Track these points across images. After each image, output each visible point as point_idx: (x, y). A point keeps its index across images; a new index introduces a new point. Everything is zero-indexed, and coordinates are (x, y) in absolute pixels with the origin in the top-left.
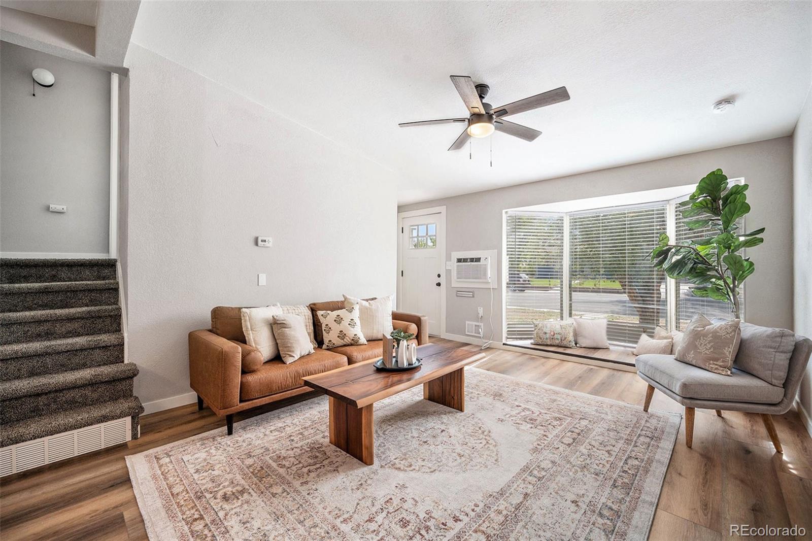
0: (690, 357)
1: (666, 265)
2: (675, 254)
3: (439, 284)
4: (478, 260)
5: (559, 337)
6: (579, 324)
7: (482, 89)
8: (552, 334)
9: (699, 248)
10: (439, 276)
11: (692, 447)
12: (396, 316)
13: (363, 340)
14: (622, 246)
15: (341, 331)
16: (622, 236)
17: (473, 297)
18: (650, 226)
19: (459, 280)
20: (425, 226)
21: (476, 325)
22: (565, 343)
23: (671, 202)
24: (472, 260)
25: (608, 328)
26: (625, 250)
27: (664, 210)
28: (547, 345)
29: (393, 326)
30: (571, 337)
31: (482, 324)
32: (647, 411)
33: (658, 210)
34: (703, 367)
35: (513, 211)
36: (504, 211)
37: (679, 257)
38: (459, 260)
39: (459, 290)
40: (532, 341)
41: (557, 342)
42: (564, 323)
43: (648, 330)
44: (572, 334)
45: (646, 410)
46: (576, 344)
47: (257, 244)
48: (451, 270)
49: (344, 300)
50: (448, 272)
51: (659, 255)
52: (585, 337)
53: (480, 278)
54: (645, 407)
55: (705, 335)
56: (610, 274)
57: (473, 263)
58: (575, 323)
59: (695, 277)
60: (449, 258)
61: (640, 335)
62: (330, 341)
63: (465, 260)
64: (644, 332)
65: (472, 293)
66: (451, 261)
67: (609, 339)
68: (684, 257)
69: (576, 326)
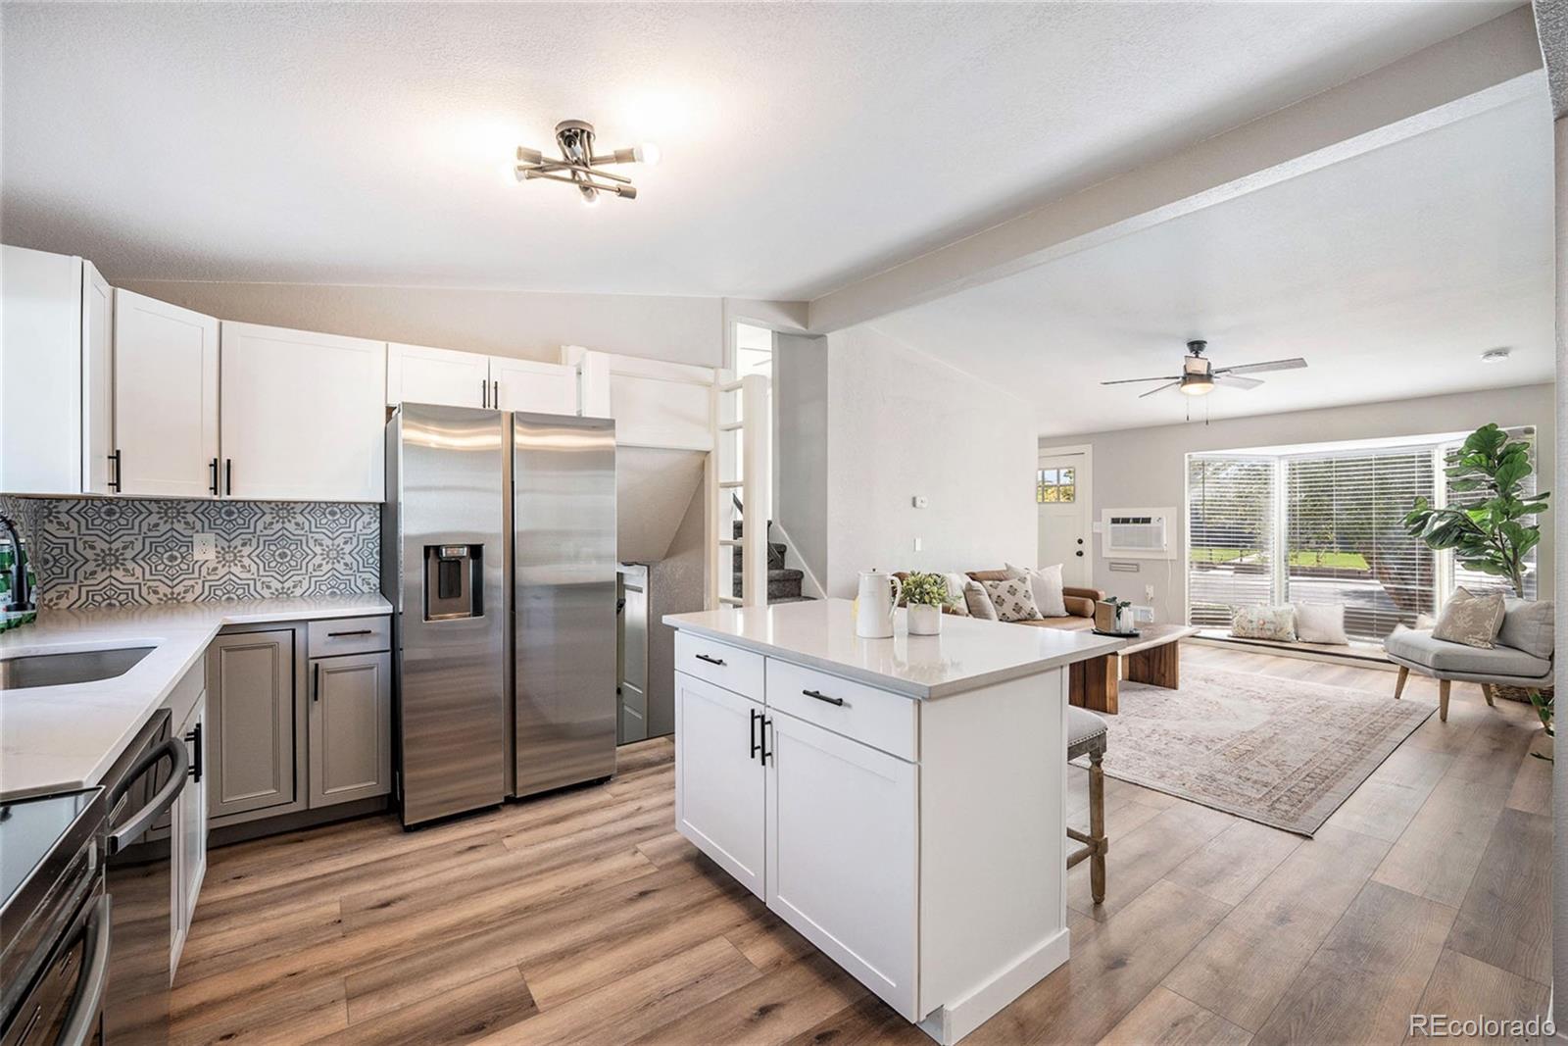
0: (1446, 635)
1: (1425, 533)
2: (1437, 519)
3: (1080, 554)
4: (1147, 521)
5: (1272, 627)
6: (1301, 612)
7: (1196, 346)
8: (1261, 622)
9: (1470, 514)
10: (1080, 542)
11: (1447, 720)
12: (1067, 592)
13: (1039, 616)
14: (1367, 499)
15: (1017, 604)
16: (1368, 485)
17: (1138, 571)
18: (1409, 477)
19: (1114, 548)
20: (1056, 471)
21: (1142, 611)
22: (1280, 635)
23: (1440, 446)
24: (1136, 521)
25: (1345, 617)
26: (1371, 504)
27: (1430, 456)
28: (1253, 638)
29: (1065, 605)
30: (1290, 628)
31: (1152, 610)
32: (1398, 698)
33: (1421, 456)
34: (1462, 641)
35: (1198, 456)
36: (1186, 455)
37: (1443, 523)
38: (1115, 521)
39: (1112, 561)
40: (1230, 633)
41: (1268, 634)
42: (1278, 608)
43: (1406, 620)
44: (1291, 624)
45: (1398, 696)
46: (1297, 638)
47: (914, 505)
48: (1101, 534)
49: (1005, 568)
50: (1097, 538)
51: (1415, 521)
52: (1309, 628)
53: (1151, 546)
54: (1396, 694)
55: (1464, 609)
56: (1348, 542)
57: (1137, 525)
58: (1294, 609)
59: (1466, 547)
60: (1097, 517)
61: (1394, 626)
62: (1004, 614)
63: (1126, 521)
64: (1401, 621)
65: (1135, 567)
66: (1101, 521)
67: (1347, 632)
68: (1448, 524)
69: (1297, 614)
